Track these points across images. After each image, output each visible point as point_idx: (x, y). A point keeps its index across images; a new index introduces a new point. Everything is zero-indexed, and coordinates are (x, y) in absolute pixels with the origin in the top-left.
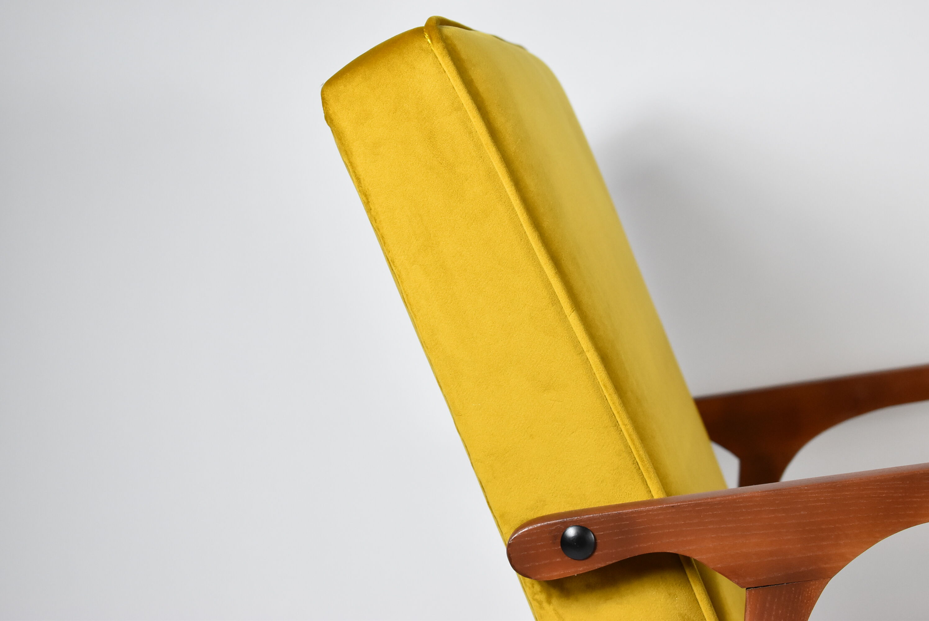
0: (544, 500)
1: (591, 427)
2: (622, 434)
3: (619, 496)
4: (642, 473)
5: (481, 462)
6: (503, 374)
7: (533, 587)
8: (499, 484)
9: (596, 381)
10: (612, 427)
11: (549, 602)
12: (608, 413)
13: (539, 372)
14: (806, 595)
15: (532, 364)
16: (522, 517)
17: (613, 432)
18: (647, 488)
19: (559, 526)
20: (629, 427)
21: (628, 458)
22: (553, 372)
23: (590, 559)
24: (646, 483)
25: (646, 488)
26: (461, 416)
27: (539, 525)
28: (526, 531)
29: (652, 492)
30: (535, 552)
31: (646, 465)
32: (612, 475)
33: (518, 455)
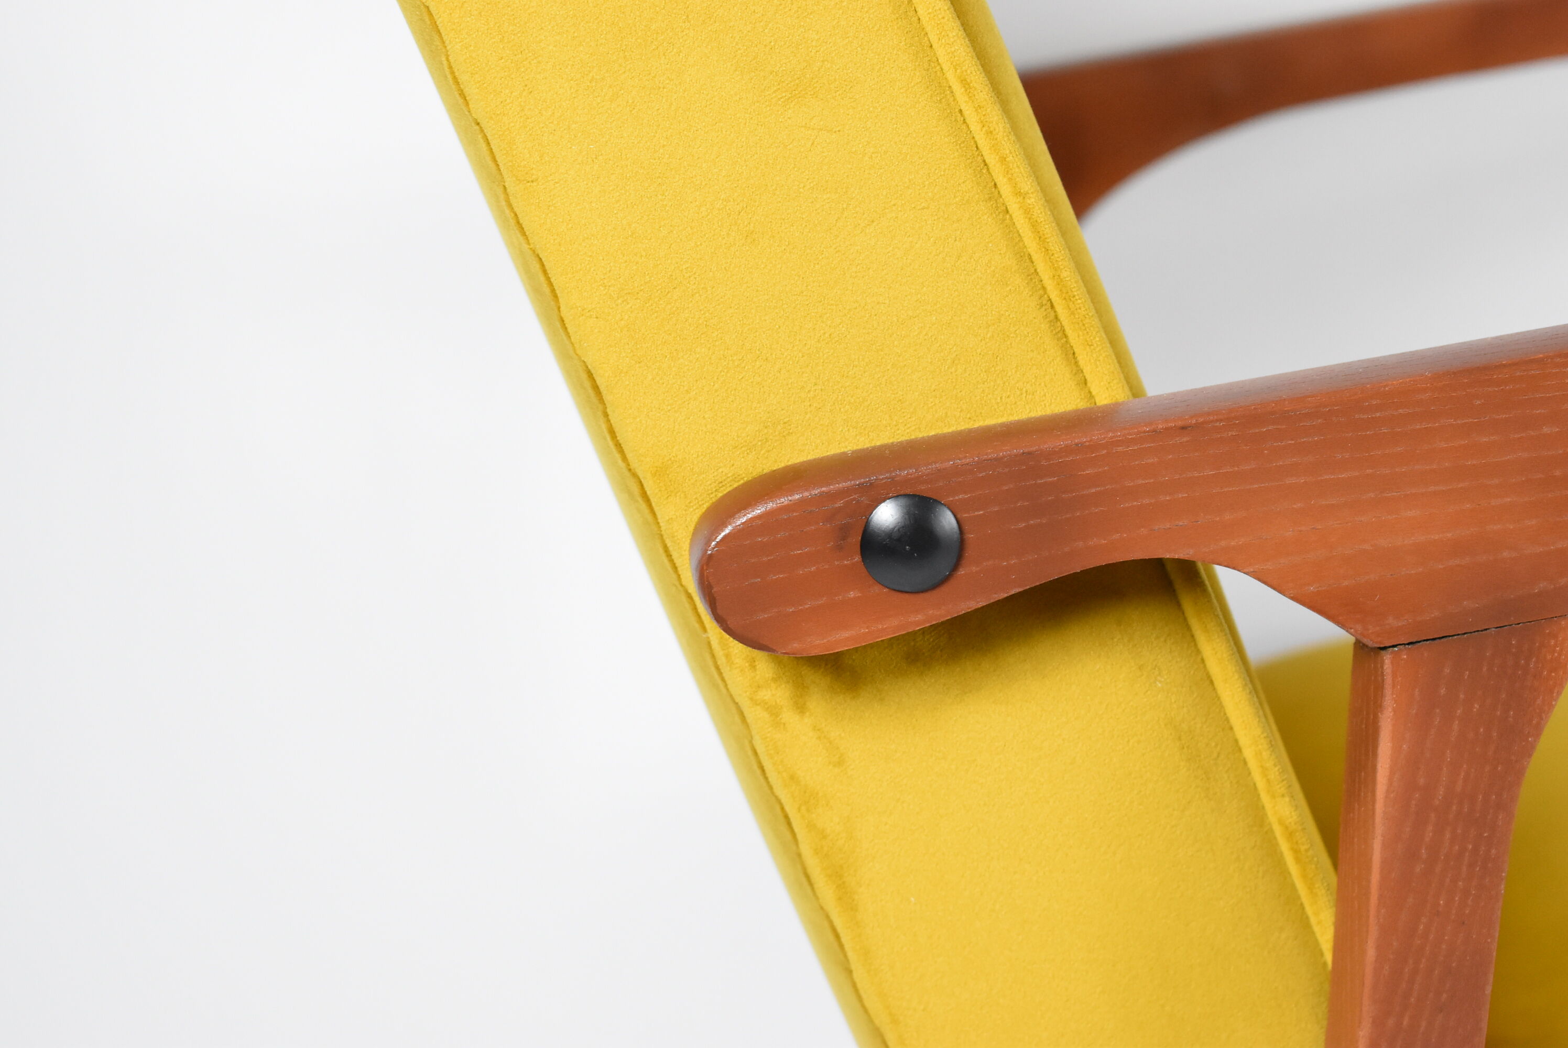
0: (786, 420)
1: (923, 205)
2: (1008, 221)
3: (1001, 398)
4: (1064, 331)
5: (597, 318)
6: (664, 54)
7: (753, 667)
8: (653, 379)
9: (935, 67)
10: (981, 203)
11: (801, 708)
12: (970, 161)
13: (772, 44)
14: (1549, 657)
15: (750, 23)
16: (720, 470)
17: (986, 217)
18: (1076, 374)
19: (854, 499)
20: (1033, 200)
21: (1027, 290)
22: (814, 44)
23: (945, 589)
24: (1075, 358)
25: (1074, 372)
26: (535, 184)
27: (797, 497)
28: (759, 517)
29: (1089, 384)
30: (786, 575)
31: (1080, 309)
32: (983, 342)
33: (709, 292)
